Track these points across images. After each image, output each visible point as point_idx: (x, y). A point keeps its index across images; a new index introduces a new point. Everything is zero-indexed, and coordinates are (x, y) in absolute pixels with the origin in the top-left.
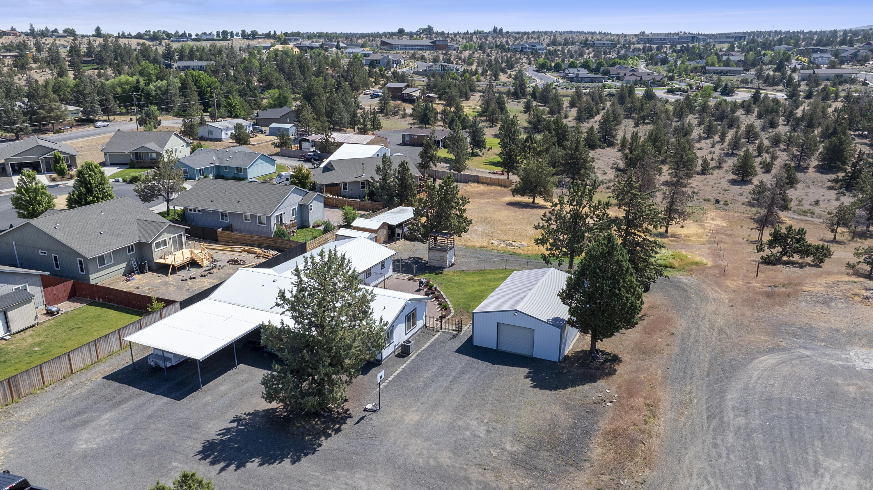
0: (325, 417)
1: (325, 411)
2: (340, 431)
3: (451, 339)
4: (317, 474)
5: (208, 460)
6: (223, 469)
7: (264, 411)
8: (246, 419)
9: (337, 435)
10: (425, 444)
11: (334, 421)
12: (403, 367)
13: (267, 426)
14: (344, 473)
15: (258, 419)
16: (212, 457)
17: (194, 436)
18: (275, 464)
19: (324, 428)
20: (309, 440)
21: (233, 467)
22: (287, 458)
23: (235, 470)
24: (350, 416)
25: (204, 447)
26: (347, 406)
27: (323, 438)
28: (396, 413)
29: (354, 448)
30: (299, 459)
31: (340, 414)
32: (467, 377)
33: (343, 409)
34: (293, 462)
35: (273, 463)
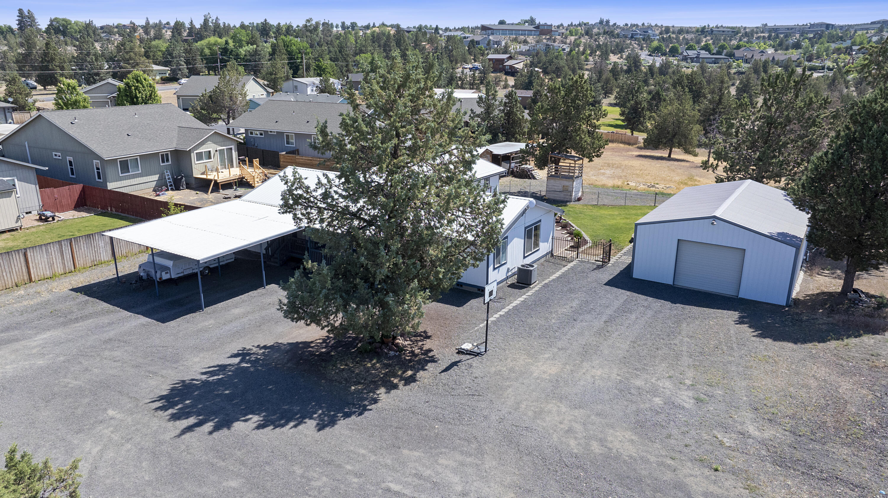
0: (390, 358)
1: (391, 349)
2: (415, 381)
3: (595, 269)
4: (363, 451)
5: (170, 411)
6: (189, 429)
7: (289, 344)
8: (257, 354)
9: (407, 387)
10: (576, 412)
11: (405, 365)
12: (521, 299)
13: (289, 365)
14: (416, 454)
15: (277, 355)
16: (180, 406)
17: (164, 372)
18: (288, 427)
19: (386, 374)
20: (357, 391)
21: (208, 426)
22: (311, 418)
23: (211, 433)
24: (433, 360)
25: (172, 390)
26: (428, 344)
27: (382, 390)
28: (514, 360)
29: (438, 410)
30: (332, 422)
31: (416, 355)
32: (633, 317)
33: (421, 349)
34: (321, 427)
35: (283, 426)
